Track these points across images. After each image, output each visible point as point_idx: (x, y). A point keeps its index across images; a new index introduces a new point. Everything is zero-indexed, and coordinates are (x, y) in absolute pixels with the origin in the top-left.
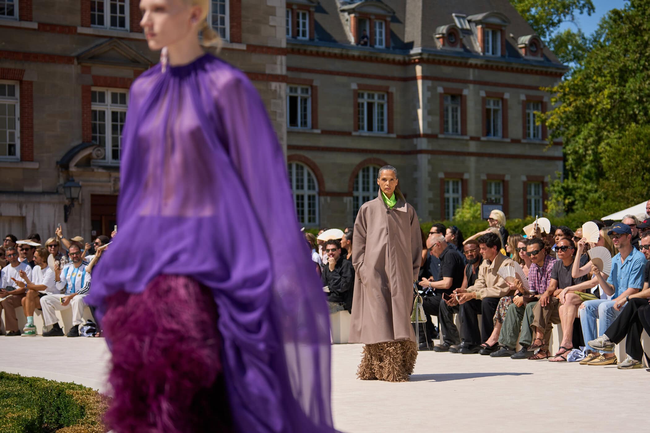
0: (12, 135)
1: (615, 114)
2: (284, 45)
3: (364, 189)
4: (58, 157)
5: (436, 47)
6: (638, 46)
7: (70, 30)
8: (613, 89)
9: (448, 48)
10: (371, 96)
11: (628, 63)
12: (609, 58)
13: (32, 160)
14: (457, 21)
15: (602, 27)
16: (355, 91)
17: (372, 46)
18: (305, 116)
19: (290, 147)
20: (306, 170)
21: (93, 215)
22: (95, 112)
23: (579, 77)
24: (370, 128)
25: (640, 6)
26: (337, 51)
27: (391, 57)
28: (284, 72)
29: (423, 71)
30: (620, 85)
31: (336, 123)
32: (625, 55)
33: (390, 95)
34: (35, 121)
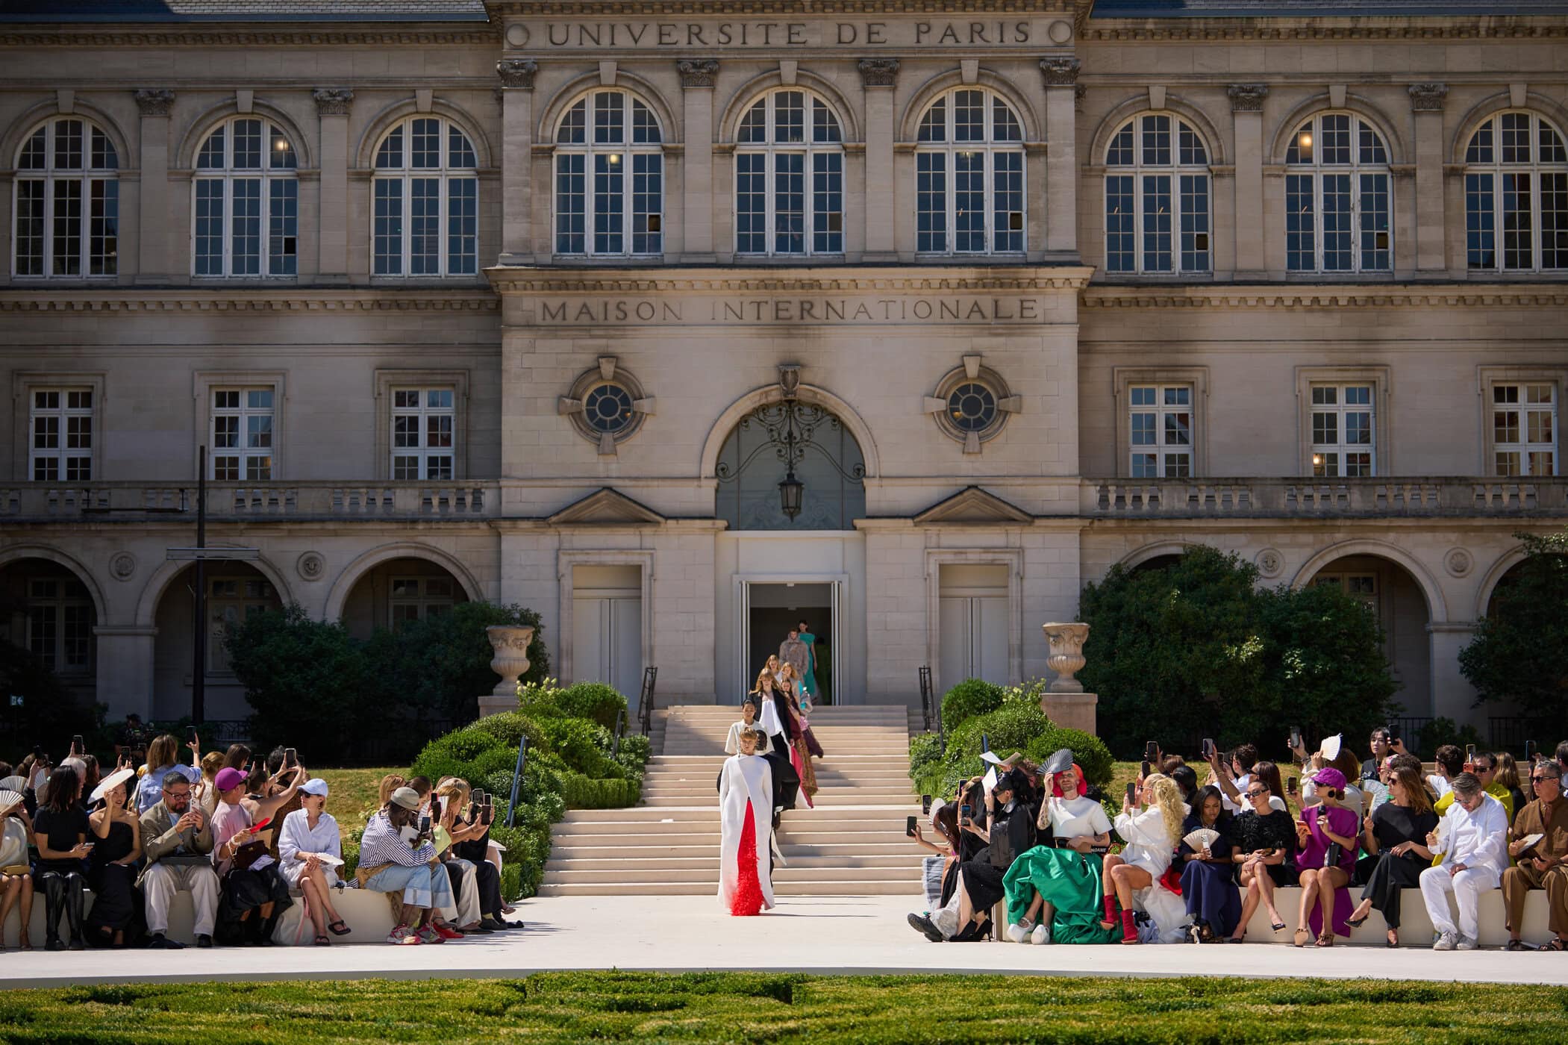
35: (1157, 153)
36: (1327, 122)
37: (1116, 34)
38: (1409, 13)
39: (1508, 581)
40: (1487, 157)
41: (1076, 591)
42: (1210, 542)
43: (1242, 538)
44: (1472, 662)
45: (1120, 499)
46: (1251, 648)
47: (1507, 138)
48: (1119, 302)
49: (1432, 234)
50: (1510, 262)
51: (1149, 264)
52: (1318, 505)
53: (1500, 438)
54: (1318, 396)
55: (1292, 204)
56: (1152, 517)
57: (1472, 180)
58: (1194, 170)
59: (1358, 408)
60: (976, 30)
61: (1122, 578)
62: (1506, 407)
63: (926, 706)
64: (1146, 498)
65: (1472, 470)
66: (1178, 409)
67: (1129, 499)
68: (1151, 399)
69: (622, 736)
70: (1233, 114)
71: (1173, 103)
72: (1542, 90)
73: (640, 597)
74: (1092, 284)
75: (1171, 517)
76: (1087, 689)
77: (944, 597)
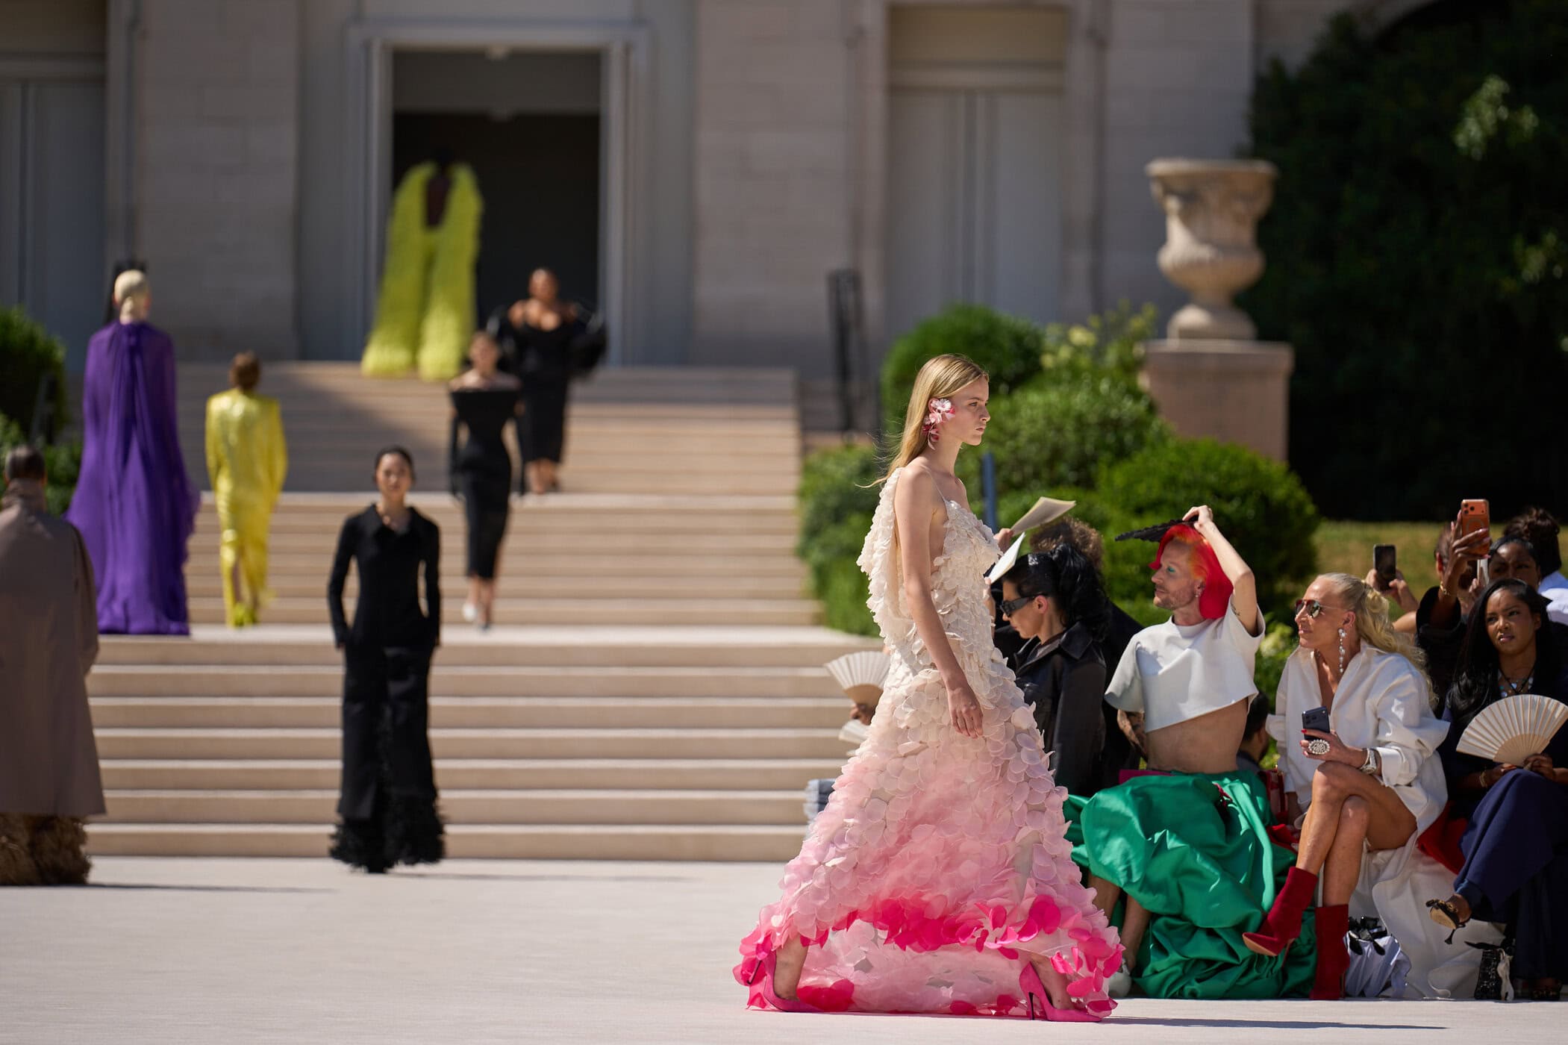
41: (1242, 83)
63: (844, 372)
69: (50, 440)
73: (101, 81)
76: (1266, 334)
77: (896, 91)
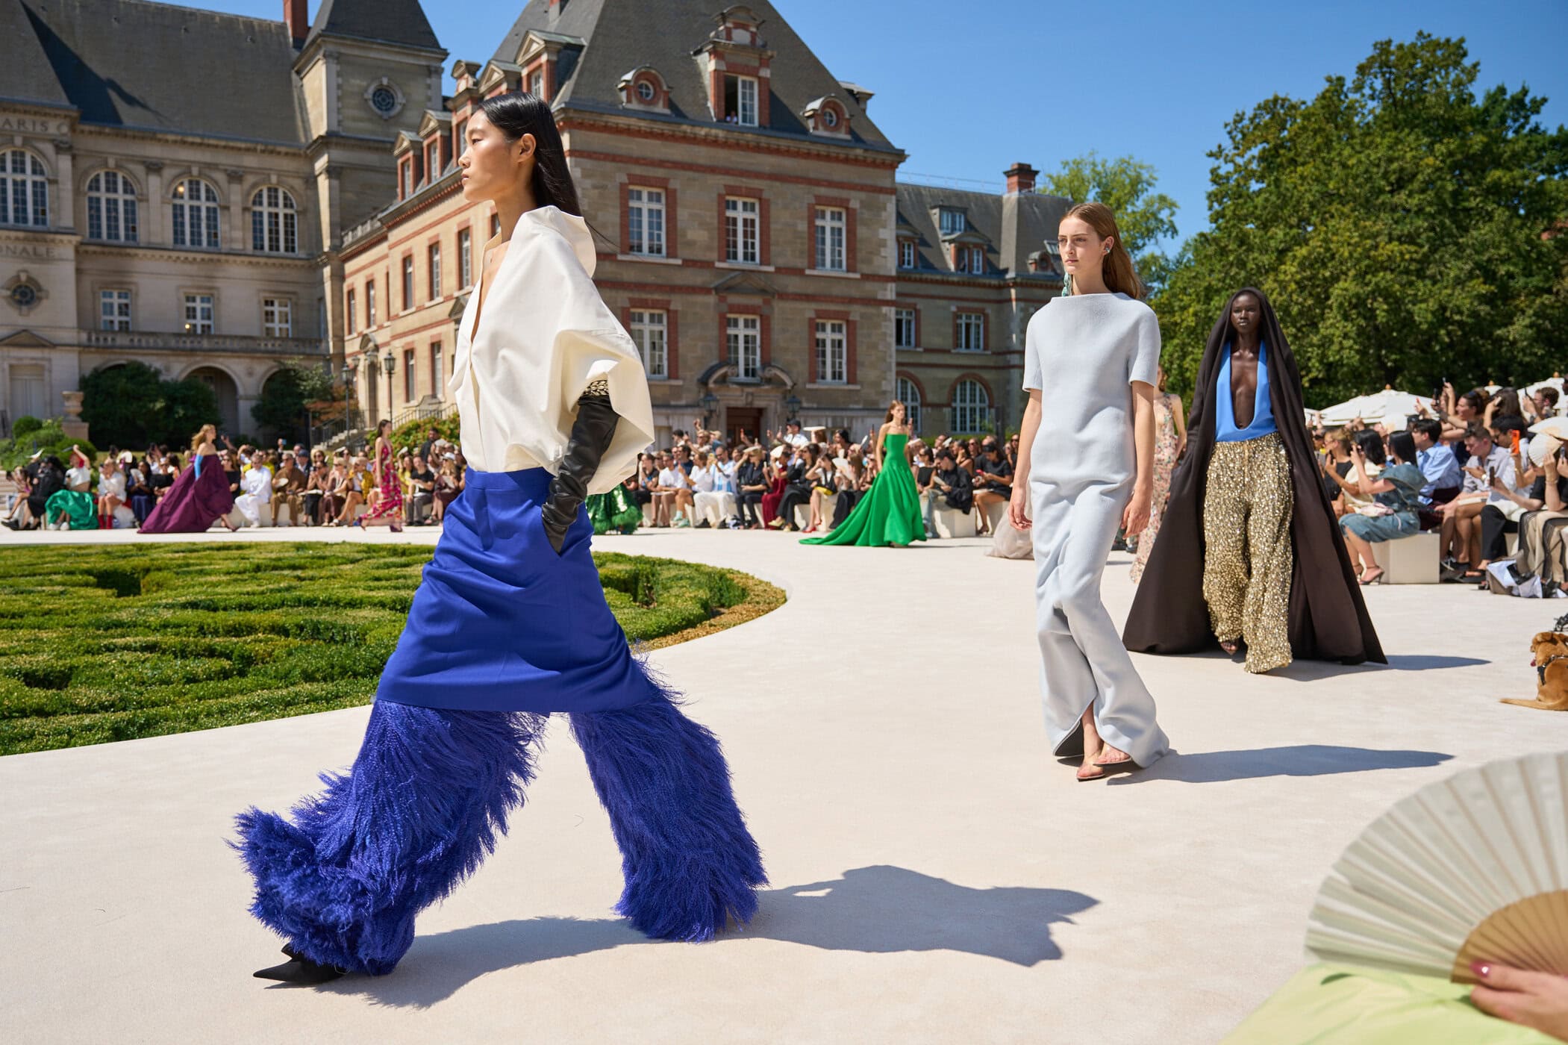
0: (660, 357)
1: (1199, 330)
2: (894, 273)
3: (961, 401)
4: (699, 374)
5: (1028, 271)
6: (1223, 266)
7: (708, 265)
8: (1198, 307)
9: (1039, 272)
10: (969, 317)
11: (1214, 283)
12: (1194, 278)
13: (677, 378)
14: (1048, 247)
15: (1184, 249)
16: (954, 313)
17: (970, 272)
18: (909, 336)
19: (898, 364)
20: (910, 384)
21: (728, 424)
22: (729, 336)
23: (1165, 296)
24: (968, 346)
25: (1226, 228)
26: (939, 277)
27: (987, 281)
28: (894, 297)
29: (1017, 294)
30: (1204, 304)
31: (937, 342)
32: (1210, 275)
33: (986, 316)
34: (680, 345)
35: (112, 187)
36: (191, 182)
37: (91, 133)
38: (227, 139)
39: (270, 379)
40: (261, 204)
41: (77, 378)
42: (140, 359)
43: (155, 358)
44: (256, 412)
45: (97, 339)
46: (159, 405)
47: (269, 197)
48: (95, 252)
49: (238, 234)
50: (271, 249)
51: (109, 236)
52: (188, 345)
53: (267, 320)
54: (188, 299)
55: (175, 216)
56: (113, 347)
57: (255, 213)
58: (129, 197)
59: (206, 305)
60: (21, 123)
61: (98, 374)
62: (269, 308)
63: (4, 427)
64: (109, 339)
65: (255, 333)
66: (124, 301)
67: (101, 339)
68: (111, 296)
70: (147, 174)
71: (118, 166)
72: (284, 179)
74: (82, 244)
75: (122, 347)
76: (84, 420)
77: (12, 379)
